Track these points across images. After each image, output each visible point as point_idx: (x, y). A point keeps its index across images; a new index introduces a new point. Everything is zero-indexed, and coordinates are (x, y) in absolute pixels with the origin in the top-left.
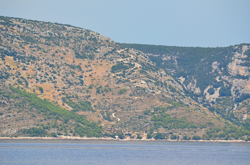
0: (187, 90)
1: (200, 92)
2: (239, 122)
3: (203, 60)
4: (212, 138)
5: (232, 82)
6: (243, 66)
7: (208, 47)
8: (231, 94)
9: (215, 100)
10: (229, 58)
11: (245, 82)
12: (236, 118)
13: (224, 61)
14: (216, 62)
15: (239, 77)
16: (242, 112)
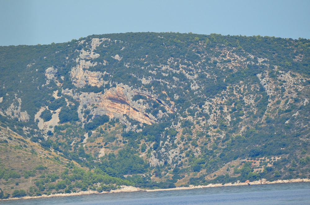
0: (3, 116)
1: (28, 118)
2: (93, 162)
3: (31, 66)
4: (45, 191)
5: (78, 99)
6: (93, 72)
7: (39, 45)
8: (78, 117)
9: (52, 130)
10: (72, 60)
11: (99, 97)
12: (88, 157)
13: (64, 66)
14: (52, 67)
15: (88, 89)
16: (96, 145)
